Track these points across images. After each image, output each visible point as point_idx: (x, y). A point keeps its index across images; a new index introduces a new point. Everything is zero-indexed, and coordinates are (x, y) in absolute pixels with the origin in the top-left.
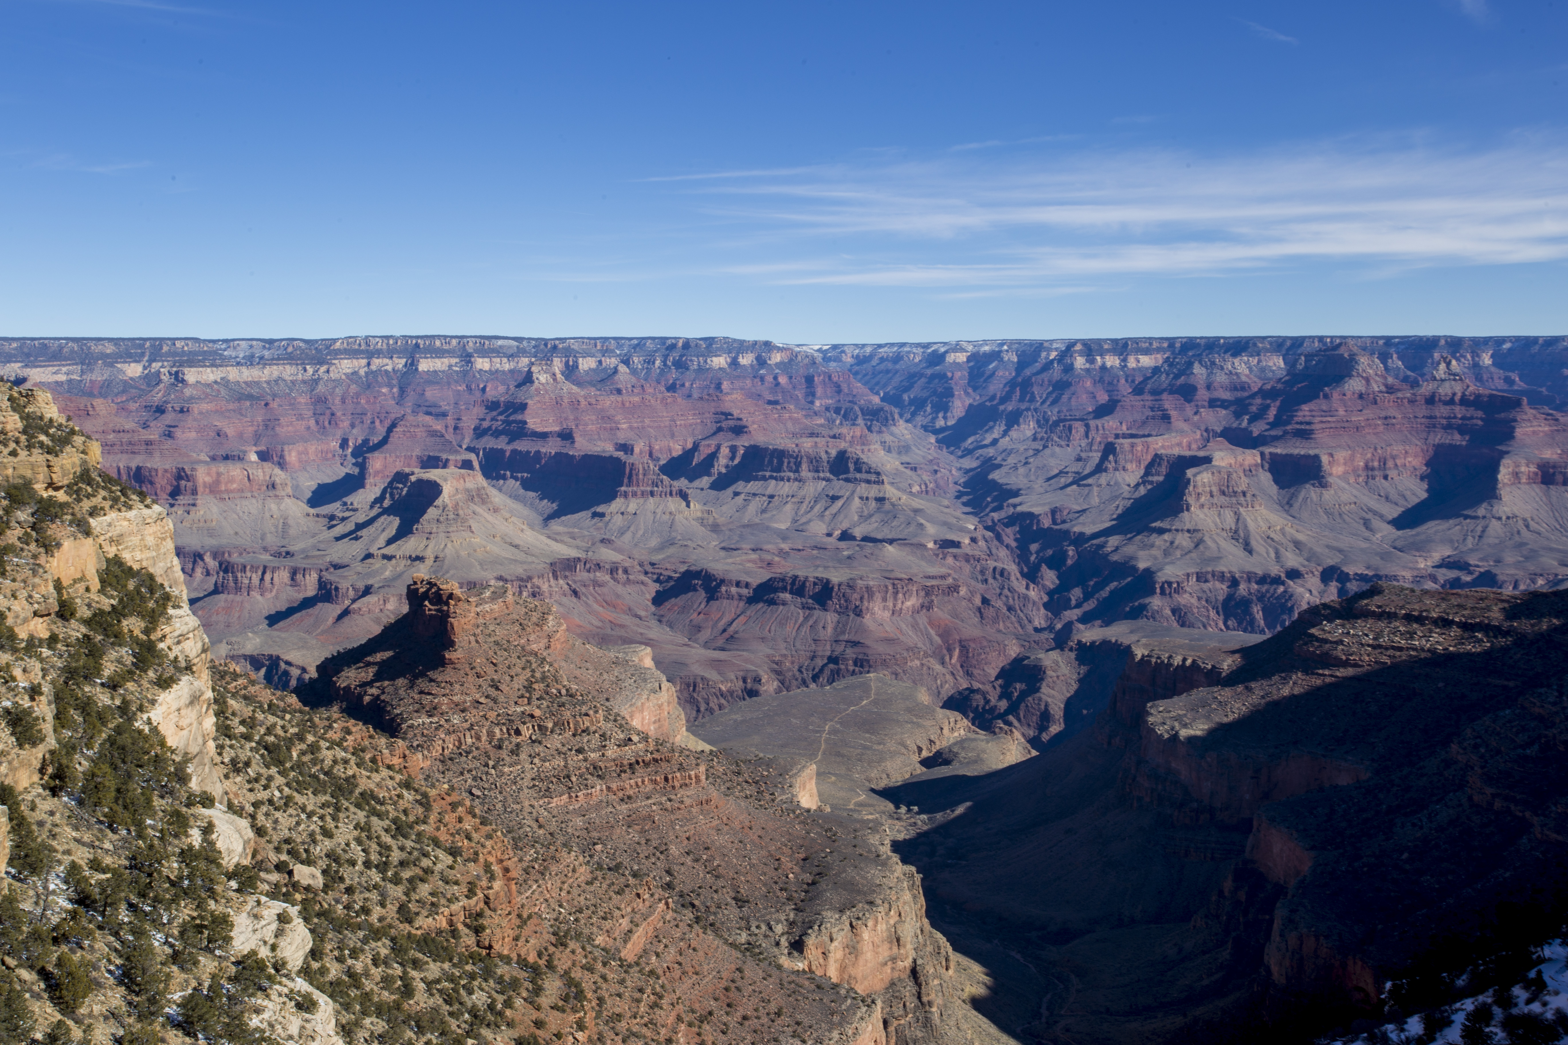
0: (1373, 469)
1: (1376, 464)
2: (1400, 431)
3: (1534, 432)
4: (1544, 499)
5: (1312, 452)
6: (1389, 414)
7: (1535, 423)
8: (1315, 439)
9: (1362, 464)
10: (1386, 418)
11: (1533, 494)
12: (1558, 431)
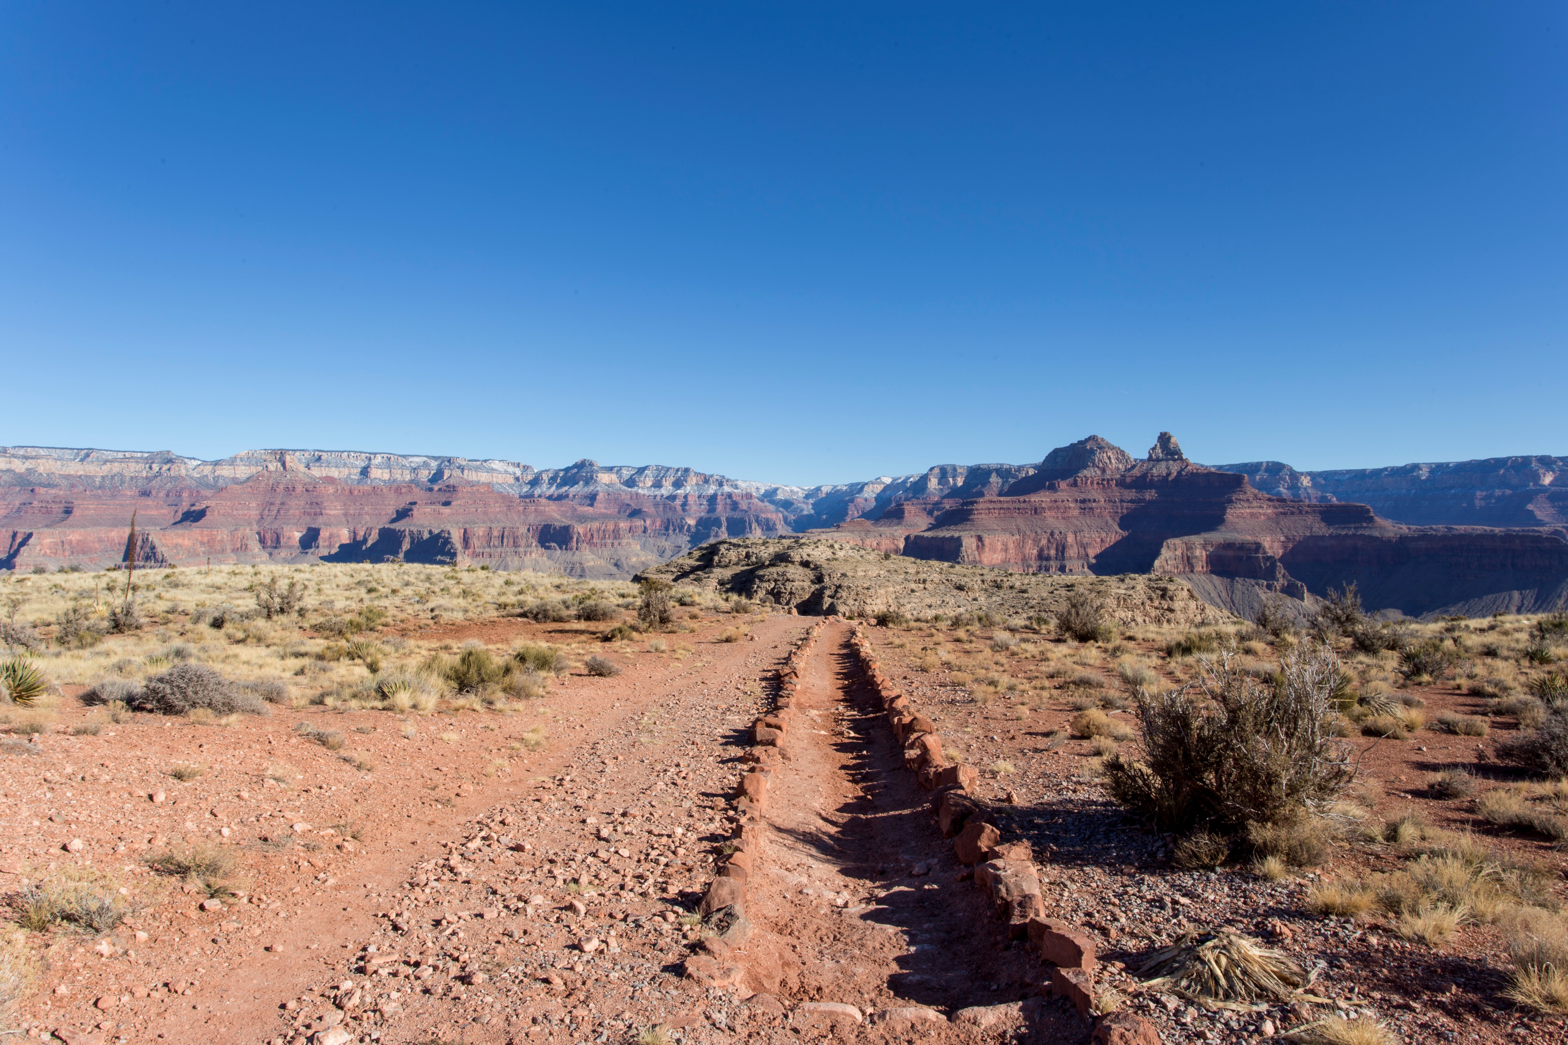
0: (1048, 558)
1: (1053, 552)
2: (1100, 516)
3: (1252, 515)
4: (1224, 595)
5: (956, 535)
6: (1089, 497)
7: (1255, 504)
8: (972, 520)
9: (1035, 552)
10: (1083, 501)
11: (1209, 587)
12: (1285, 514)
